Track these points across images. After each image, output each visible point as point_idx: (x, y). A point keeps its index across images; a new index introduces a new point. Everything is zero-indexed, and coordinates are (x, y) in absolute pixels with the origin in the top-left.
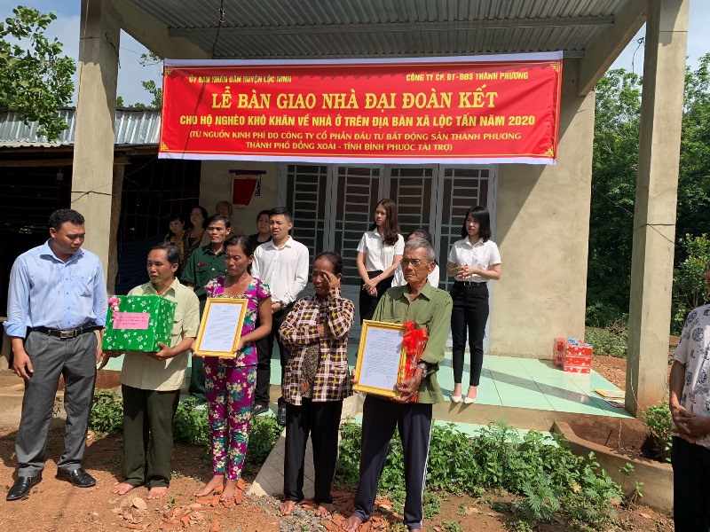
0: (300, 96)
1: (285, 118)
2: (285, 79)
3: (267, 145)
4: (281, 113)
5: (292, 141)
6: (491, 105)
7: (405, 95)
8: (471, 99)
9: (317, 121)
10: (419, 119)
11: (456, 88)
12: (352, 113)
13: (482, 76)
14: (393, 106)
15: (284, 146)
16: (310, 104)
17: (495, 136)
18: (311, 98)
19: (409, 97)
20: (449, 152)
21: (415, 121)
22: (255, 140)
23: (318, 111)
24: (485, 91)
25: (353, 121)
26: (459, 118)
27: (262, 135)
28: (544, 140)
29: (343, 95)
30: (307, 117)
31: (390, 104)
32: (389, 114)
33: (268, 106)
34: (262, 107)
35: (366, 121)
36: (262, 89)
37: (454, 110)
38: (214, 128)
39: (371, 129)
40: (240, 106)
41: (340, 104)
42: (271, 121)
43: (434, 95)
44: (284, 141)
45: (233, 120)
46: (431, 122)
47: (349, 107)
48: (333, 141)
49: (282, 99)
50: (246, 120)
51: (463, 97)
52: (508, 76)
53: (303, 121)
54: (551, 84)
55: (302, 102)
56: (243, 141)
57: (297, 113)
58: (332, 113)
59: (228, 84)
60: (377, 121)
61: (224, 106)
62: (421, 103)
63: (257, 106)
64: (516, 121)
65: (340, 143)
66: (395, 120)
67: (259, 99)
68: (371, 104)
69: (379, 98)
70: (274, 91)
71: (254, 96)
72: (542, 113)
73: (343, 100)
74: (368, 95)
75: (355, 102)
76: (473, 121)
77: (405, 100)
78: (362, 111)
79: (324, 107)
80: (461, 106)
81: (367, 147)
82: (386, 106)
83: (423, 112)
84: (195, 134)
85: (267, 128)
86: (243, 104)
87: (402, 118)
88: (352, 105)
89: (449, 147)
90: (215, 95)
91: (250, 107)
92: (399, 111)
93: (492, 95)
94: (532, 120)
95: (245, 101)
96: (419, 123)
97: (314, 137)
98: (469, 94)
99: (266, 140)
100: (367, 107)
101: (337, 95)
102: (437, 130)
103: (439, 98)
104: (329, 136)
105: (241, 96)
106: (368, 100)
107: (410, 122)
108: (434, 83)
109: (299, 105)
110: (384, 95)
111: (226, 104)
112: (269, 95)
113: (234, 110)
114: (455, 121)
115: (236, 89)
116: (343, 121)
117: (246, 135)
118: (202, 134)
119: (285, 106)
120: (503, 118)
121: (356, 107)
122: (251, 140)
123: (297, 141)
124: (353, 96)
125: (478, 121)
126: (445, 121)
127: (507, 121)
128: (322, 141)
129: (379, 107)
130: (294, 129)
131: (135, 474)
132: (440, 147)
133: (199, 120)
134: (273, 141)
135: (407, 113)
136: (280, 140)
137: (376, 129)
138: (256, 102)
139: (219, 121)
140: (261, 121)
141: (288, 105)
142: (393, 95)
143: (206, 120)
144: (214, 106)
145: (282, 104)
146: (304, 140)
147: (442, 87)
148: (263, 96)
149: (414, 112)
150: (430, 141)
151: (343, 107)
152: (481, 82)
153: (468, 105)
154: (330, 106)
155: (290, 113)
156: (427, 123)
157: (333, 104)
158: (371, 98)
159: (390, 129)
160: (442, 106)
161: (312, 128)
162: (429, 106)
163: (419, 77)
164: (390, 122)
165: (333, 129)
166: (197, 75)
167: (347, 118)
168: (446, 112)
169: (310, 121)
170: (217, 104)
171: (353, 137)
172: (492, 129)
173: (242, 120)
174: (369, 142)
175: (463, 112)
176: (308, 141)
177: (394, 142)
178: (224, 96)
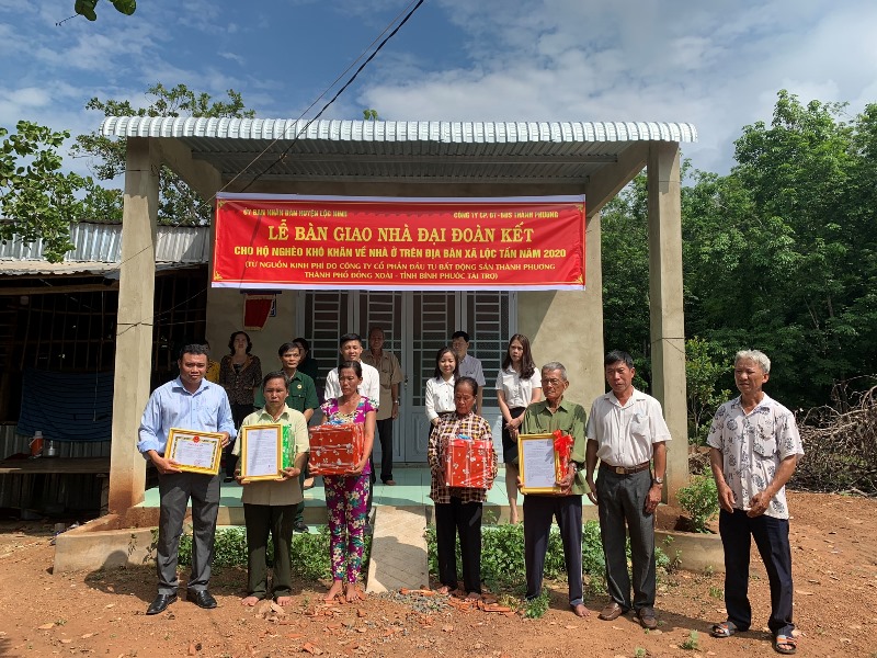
0: (357, 230)
1: (343, 250)
2: (341, 214)
3: (327, 275)
4: (338, 245)
5: (351, 271)
6: (529, 240)
7: (454, 230)
8: (511, 234)
9: (372, 253)
10: (468, 252)
11: (498, 225)
12: (407, 245)
13: (521, 215)
14: (443, 240)
15: (343, 275)
16: (367, 237)
17: (533, 267)
18: (367, 231)
19: (457, 232)
20: (494, 281)
21: (464, 254)
22: (314, 270)
23: (374, 244)
24: (523, 227)
25: (407, 253)
26: (502, 251)
27: (321, 266)
28: (575, 270)
29: (398, 230)
30: (364, 249)
31: (440, 238)
32: (440, 246)
33: (325, 239)
34: (319, 239)
35: (420, 253)
36: (318, 223)
37: (497, 243)
38: (271, 258)
39: (424, 260)
40: (297, 238)
41: (394, 237)
42: (329, 252)
43: (479, 231)
44: (343, 271)
45: (290, 252)
46: (478, 254)
47: (403, 240)
48: (390, 271)
49: (339, 232)
50: (304, 252)
51: (505, 233)
52: (542, 215)
53: (360, 252)
54: (578, 221)
55: (358, 235)
56: (302, 271)
57: (355, 245)
58: (389, 245)
59: (284, 217)
60: (429, 253)
61: (281, 238)
62: (468, 238)
63: (314, 239)
64: (551, 253)
65: (396, 272)
66: (446, 252)
67: (316, 232)
68: (424, 237)
69: (430, 233)
70: (331, 225)
71: (311, 229)
72: (571, 247)
73: (398, 234)
74: (420, 230)
75: (408, 235)
76: (514, 253)
77: (454, 235)
78: (415, 244)
79: (380, 240)
80: (503, 240)
81: (422, 276)
82: (438, 240)
83: (470, 245)
84: (251, 264)
85: (325, 259)
86: (301, 236)
87: (452, 251)
88: (406, 238)
89: (495, 276)
90: (271, 228)
91: (307, 239)
92: (449, 244)
93: (529, 231)
94: (563, 253)
95: (302, 233)
96: (468, 255)
97: (372, 267)
98: (509, 230)
99: (325, 270)
100: (420, 240)
101: (391, 229)
102: (484, 261)
103: (484, 233)
104: (385, 267)
105: (297, 229)
106: (420, 235)
107: (459, 253)
108: (479, 220)
109: (356, 238)
110: (435, 230)
111: (283, 236)
112: (326, 228)
113: (291, 242)
114: (498, 254)
115: (292, 222)
116: (399, 253)
117: (304, 266)
118: (259, 264)
119: (342, 239)
120: (539, 251)
121: (410, 240)
122: (310, 270)
123: (356, 271)
124: (407, 231)
125: (518, 254)
126: (489, 253)
127: (542, 254)
128: (379, 271)
129: (431, 240)
130: (353, 259)
131: (259, 588)
132: (487, 276)
133: (255, 251)
134: (332, 271)
135: (457, 246)
136: (339, 270)
137: (430, 260)
138: (313, 234)
139: (276, 252)
140: (319, 252)
141: (345, 237)
142: (443, 230)
143: (263, 251)
144: (271, 238)
145: (339, 237)
146: (362, 271)
147: (486, 224)
148: (320, 229)
149: (462, 245)
150: (478, 271)
151: (398, 240)
152: (519, 220)
153: (509, 240)
154: (386, 239)
155: (347, 245)
156: (474, 254)
157: (389, 237)
158: (423, 232)
159: (442, 260)
160: (487, 240)
161: (368, 259)
162: (475, 240)
163: (466, 215)
164: (442, 254)
165: (388, 260)
166: (251, 208)
167: (402, 250)
168: (489, 245)
169: (367, 253)
170: (274, 236)
171: (408, 267)
172: (530, 261)
173: (300, 252)
174: (423, 272)
175: (505, 245)
176: (365, 271)
177: (446, 271)
178: (280, 228)
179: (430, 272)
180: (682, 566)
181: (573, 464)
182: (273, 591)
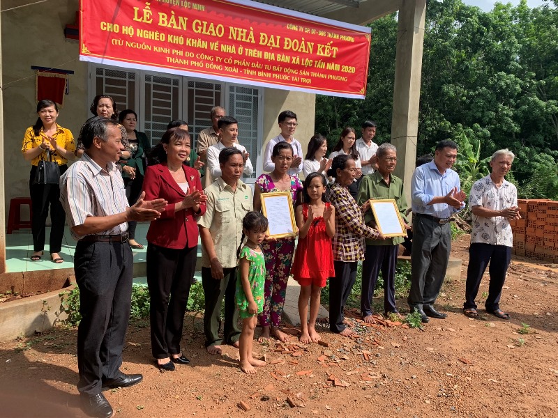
0: (212, 25)
1: (199, 41)
2: (201, 7)
3: (185, 62)
4: (196, 37)
5: (205, 61)
6: (334, 56)
7: (286, 39)
8: (324, 49)
9: (225, 48)
10: (294, 59)
11: (317, 41)
12: (250, 46)
13: (331, 35)
14: (278, 46)
15: (199, 64)
16: (220, 33)
17: (334, 77)
18: (220, 28)
19: (288, 41)
20: (309, 85)
21: (291, 60)
22: (175, 56)
23: (225, 40)
24: (332, 45)
25: (252, 53)
26: (316, 62)
27: (181, 53)
29: (245, 31)
30: (217, 43)
31: (276, 44)
32: (275, 51)
33: (185, 29)
34: (180, 28)
35: (260, 54)
36: (179, 12)
37: (314, 55)
38: (135, 39)
39: (262, 61)
40: (160, 24)
41: (242, 37)
42: (188, 42)
43: (303, 43)
44: (199, 60)
45: (153, 35)
46: (301, 62)
47: (248, 41)
48: (237, 66)
49: (197, 24)
50: (167, 38)
51: (320, 47)
52: (344, 38)
53: (214, 46)
55: (213, 30)
56: (164, 55)
57: (210, 39)
58: (237, 43)
60: (267, 55)
61: (145, 21)
62: (295, 47)
63: (175, 27)
64: (346, 69)
65: (241, 68)
66: (279, 56)
67: (177, 21)
69: (269, 38)
70: (190, 16)
71: (173, 17)
72: (358, 65)
73: (244, 34)
74: (262, 34)
75: (253, 38)
76: (323, 65)
77: (286, 43)
78: (256, 46)
79: (230, 37)
80: (318, 54)
81: (260, 74)
82: (274, 45)
83: (297, 53)
84: (117, 42)
85: (185, 48)
86: (163, 22)
87: (283, 56)
88: (251, 40)
89: (309, 81)
90: (136, 9)
91: (169, 26)
92: (281, 50)
93: (335, 49)
95: (165, 19)
96: (294, 61)
97: (223, 60)
98: (323, 46)
99: (183, 58)
100: (261, 43)
101: (240, 30)
102: (303, 68)
103: (306, 45)
104: (233, 62)
105: (161, 14)
106: (262, 38)
107: (288, 59)
108: (303, 34)
109: (211, 32)
110: (272, 36)
111: (148, 20)
113: (155, 26)
114: (314, 64)
115: (156, 7)
116: (244, 51)
117: (166, 51)
118: (124, 43)
119: (199, 31)
120: (339, 66)
121: (253, 41)
122: (171, 55)
123: (209, 62)
124: (251, 33)
125: (326, 66)
126: (308, 62)
127: (341, 68)
128: (228, 65)
129: (269, 45)
130: (208, 52)
132: (305, 80)
133: (121, 29)
134: (190, 59)
135: (287, 53)
136: (195, 59)
137: (267, 62)
138: (174, 22)
140: (179, 40)
141: (202, 30)
142: (278, 37)
143: (129, 30)
144: (136, 19)
145: (197, 29)
146: (215, 62)
147: (309, 38)
148: (181, 19)
149: (290, 52)
150: (299, 76)
151: (244, 40)
152: (330, 40)
153: (322, 54)
154: (235, 38)
155: (203, 37)
156: (298, 61)
157: (237, 36)
158: (264, 36)
159: (275, 63)
160: (307, 52)
161: (220, 53)
162: (300, 50)
163: (295, 28)
164: (276, 57)
165: (235, 56)
167: (247, 50)
168: (309, 56)
169: (219, 48)
170: (139, 17)
171: (250, 65)
172: (333, 72)
173: (162, 37)
174: (260, 70)
175: (319, 58)
176: (218, 63)
177: (277, 72)
178: (145, 11)
179: (266, 71)
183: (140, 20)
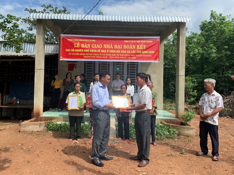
0: (98, 45)
1: (94, 50)
2: (94, 41)
3: (90, 57)
4: (93, 49)
5: (96, 56)
6: (144, 48)
7: (124, 45)
9: (102, 51)
11: (136, 44)
12: (111, 49)
13: (142, 41)
14: (121, 48)
15: (94, 57)
16: (101, 47)
17: (145, 56)
18: (101, 45)
20: (135, 59)
22: (86, 55)
23: (103, 49)
24: (143, 45)
25: (112, 51)
26: (137, 51)
27: (88, 54)
28: (156, 57)
29: (109, 45)
30: (100, 50)
31: (120, 47)
32: (120, 50)
33: (89, 47)
34: (88, 47)
35: (115, 51)
36: (88, 43)
37: (136, 49)
38: (75, 52)
40: (82, 47)
41: (108, 47)
42: (90, 51)
43: (131, 46)
45: (80, 50)
46: (131, 52)
47: (110, 48)
48: (107, 56)
49: (93, 45)
50: (84, 50)
51: (138, 46)
52: (148, 42)
53: (99, 51)
54: (158, 44)
55: (98, 46)
56: (83, 56)
57: (97, 49)
58: (106, 49)
59: (79, 41)
60: (117, 51)
61: (78, 47)
62: (128, 47)
64: (150, 52)
65: (108, 56)
66: (122, 51)
68: (116, 47)
70: (91, 43)
71: (86, 45)
72: (156, 50)
73: (109, 46)
74: (115, 45)
75: (112, 47)
76: (140, 52)
77: (124, 47)
78: (114, 49)
80: (138, 48)
81: (115, 57)
83: (129, 50)
84: (70, 54)
85: (90, 53)
87: (124, 51)
88: (111, 47)
90: (75, 44)
91: (85, 47)
92: (123, 49)
93: (145, 46)
94: (154, 52)
96: (128, 52)
97: (102, 55)
99: (89, 55)
100: (115, 48)
101: (107, 45)
102: (132, 54)
104: (105, 55)
105: (82, 44)
106: (115, 46)
107: (125, 52)
108: (131, 43)
109: (98, 47)
110: (119, 45)
112: (90, 44)
113: (80, 48)
114: (136, 52)
115: (81, 43)
116: (109, 51)
117: (84, 54)
118: (72, 54)
120: (147, 51)
121: (112, 48)
122: (85, 55)
123: (97, 56)
124: (111, 45)
125: (141, 52)
126: (134, 52)
127: (148, 52)
128: (104, 56)
129: (118, 48)
130: (97, 53)
131: (73, 137)
132: (133, 58)
133: (71, 50)
134: (91, 56)
135: (125, 50)
136: (93, 56)
137: (117, 53)
138: (86, 46)
139: (76, 50)
140: (88, 51)
141: (95, 47)
142: (121, 45)
143: (73, 50)
144: (75, 47)
145: (93, 47)
146: (99, 56)
147: (133, 44)
148: (88, 45)
149: (126, 50)
150: (131, 57)
151: (109, 48)
152: (142, 43)
153: (139, 48)
154: (106, 48)
155: (95, 49)
156: (130, 52)
160: (133, 48)
162: (130, 48)
163: (127, 41)
164: (121, 52)
165: (106, 53)
166: (70, 39)
167: (110, 51)
168: (134, 50)
169: (101, 51)
170: (76, 46)
171: (112, 55)
172: (145, 54)
173: (83, 50)
175: (138, 50)
176: (100, 56)
177: (122, 56)
178: (77, 44)
179: (118, 56)
180: (181, 134)
181: (154, 108)
182: (76, 138)
183: (76, 47)
